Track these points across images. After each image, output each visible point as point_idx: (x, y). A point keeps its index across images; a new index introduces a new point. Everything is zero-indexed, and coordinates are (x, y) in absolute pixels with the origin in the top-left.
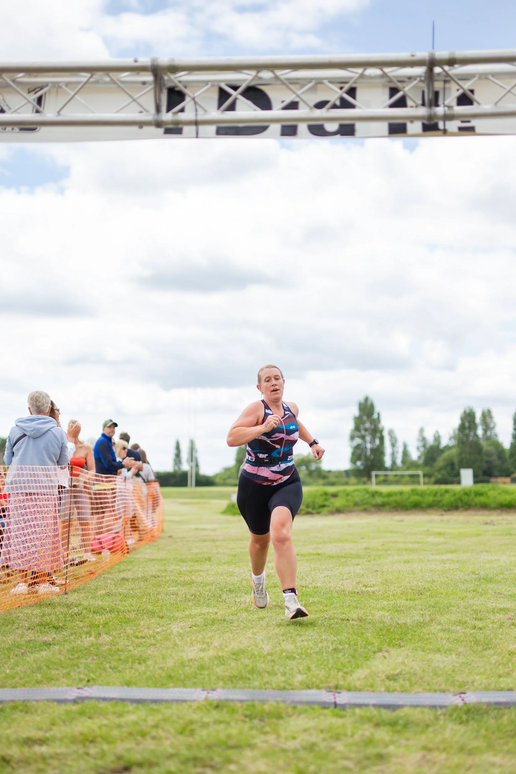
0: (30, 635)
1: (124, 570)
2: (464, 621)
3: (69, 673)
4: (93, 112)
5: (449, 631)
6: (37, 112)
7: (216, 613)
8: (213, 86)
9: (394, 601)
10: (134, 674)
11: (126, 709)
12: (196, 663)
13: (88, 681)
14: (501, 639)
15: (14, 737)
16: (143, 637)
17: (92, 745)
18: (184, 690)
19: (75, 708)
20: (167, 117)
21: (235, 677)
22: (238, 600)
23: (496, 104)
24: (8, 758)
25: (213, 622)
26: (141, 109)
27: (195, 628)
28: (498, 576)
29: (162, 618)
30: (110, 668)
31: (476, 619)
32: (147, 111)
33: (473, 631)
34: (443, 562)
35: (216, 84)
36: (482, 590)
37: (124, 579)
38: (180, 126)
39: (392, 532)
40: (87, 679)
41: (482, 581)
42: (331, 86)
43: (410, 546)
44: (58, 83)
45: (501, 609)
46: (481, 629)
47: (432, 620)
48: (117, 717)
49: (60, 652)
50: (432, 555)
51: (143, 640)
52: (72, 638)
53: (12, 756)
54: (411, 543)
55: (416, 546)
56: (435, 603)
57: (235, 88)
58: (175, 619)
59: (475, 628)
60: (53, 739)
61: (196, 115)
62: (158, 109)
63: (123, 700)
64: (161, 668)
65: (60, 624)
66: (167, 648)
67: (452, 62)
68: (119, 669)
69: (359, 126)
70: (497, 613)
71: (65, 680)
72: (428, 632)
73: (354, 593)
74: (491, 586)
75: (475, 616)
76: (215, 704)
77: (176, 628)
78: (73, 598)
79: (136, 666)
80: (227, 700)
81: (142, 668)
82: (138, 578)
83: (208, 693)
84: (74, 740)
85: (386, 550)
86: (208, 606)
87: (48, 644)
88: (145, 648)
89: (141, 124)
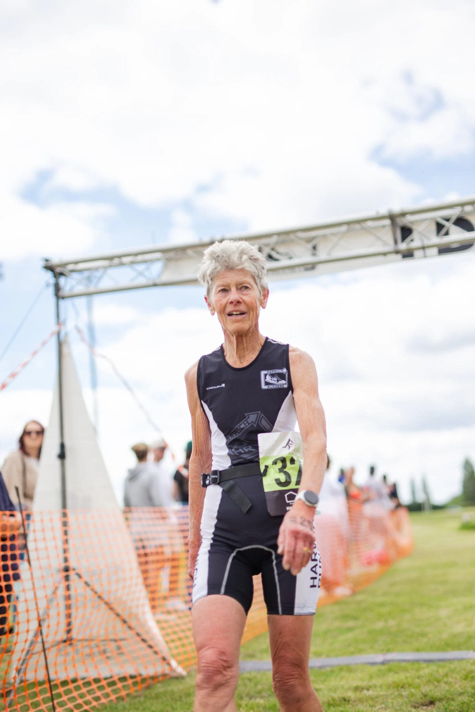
0: (338, 623)
3: (373, 646)
4: (353, 250)
6: (314, 255)
8: (432, 221)
10: (421, 643)
11: (421, 666)
12: (464, 634)
13: (389, 650)
15: (346, 686)
17: (403, 689)
18: (461, 652)
19: (384, 667)
24: (347, 699)
25: (471, 607)
26: (384, 244)
29: (431, 606)
32: (389, 245)
35: (434, 219)
38: (412, 252)
40: (387, 648)
44: (326, 234)
48: (416, 672)
52: (368, 623)
53: (350, 697)
57: (448, 220)
58: (442, 606)
60: (375, 686)
61: (423, 242)
62: (396, 242)
63: (417, 661)
64: (439, 639)
65: (356, 616)
68: (408, 641)
71: (371, 650)
78: (359, 598)
79: (421, 639)
81: (425, 640)
84: (389, 686)
86: (464, 595)
87: (351, 629)
88: (424, 627)
89: (385, 254)
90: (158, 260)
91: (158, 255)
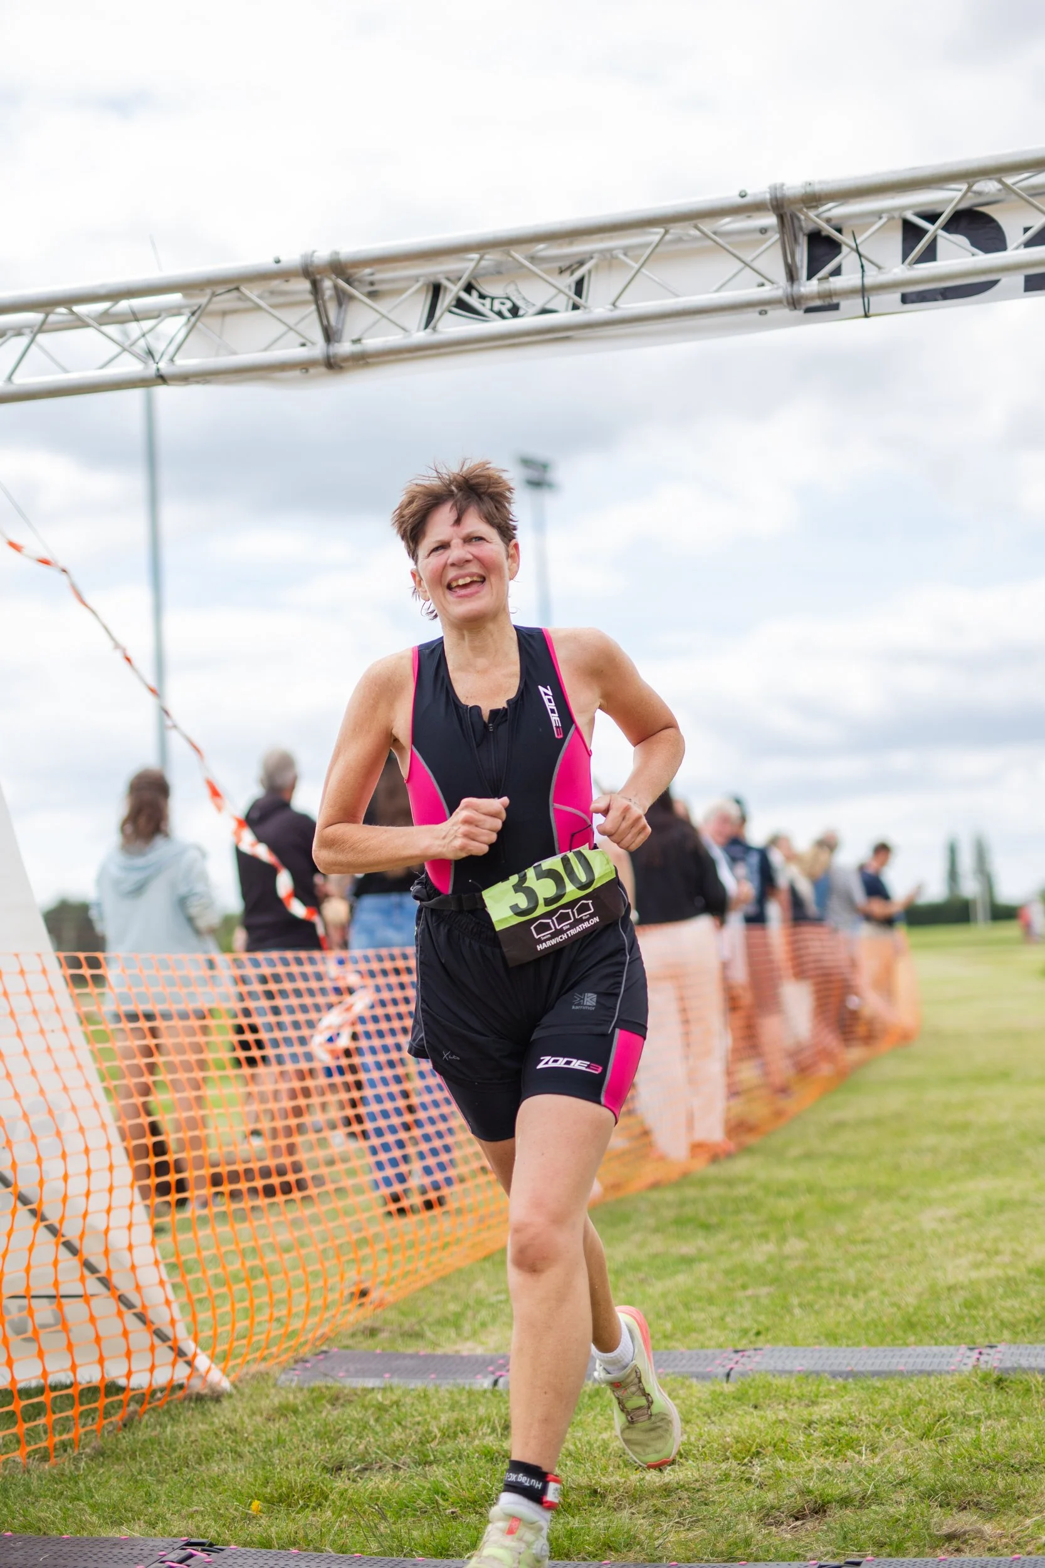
0: (657, 1244)
3: (722, 1319)
4: (677, 296)
6: (575, 307)
7: (1010, 1189)
8: (891, 218)
10: (844, 1316)
11: (823, 1388)
12: (962, 1293)
13: (758, 1333)
16: (865, 1241)
17: (755, 1462)
18: (935, 1349)
19: (729, 1388)
20: (810, 287)
21: (1037, 1320)
24: (601, 1490)
25: (1003, 1206)
26: (761, 280)
27: (965, 1222)
29: (905, 1199)
30: (801, 1305)
32: (772, 283)
35: (898, 213)
37: (840, 1125)
38: (835, 301)
40: (754, 1331)
44: (610, 250)
48: (808, 1406)
49: (711, 1276)
51: (864, 1248)
52: (735, 1245)
53: (609, 1487)
57: (932, 217)
61: (863, 277)
62: (792, 276)
63: (818, 1374)
64: (893, 1304)
65: (714, 1220)
66: (910, 1264)
68: (816, 1307)
71: (716, 1332)
76: (995, 1376)
77: (928, 1220)
78: (741, 1166)
79: (849, 1300)
80: (1014, 1370)
81: (858, 1305)
82: (866, 1120)
83: (980, 1353)
86: (998, 1172)
87: (688, 1261)
88: (868, 1266)
89: (762, 306)
90: (175, 311)
91: (176, 298)
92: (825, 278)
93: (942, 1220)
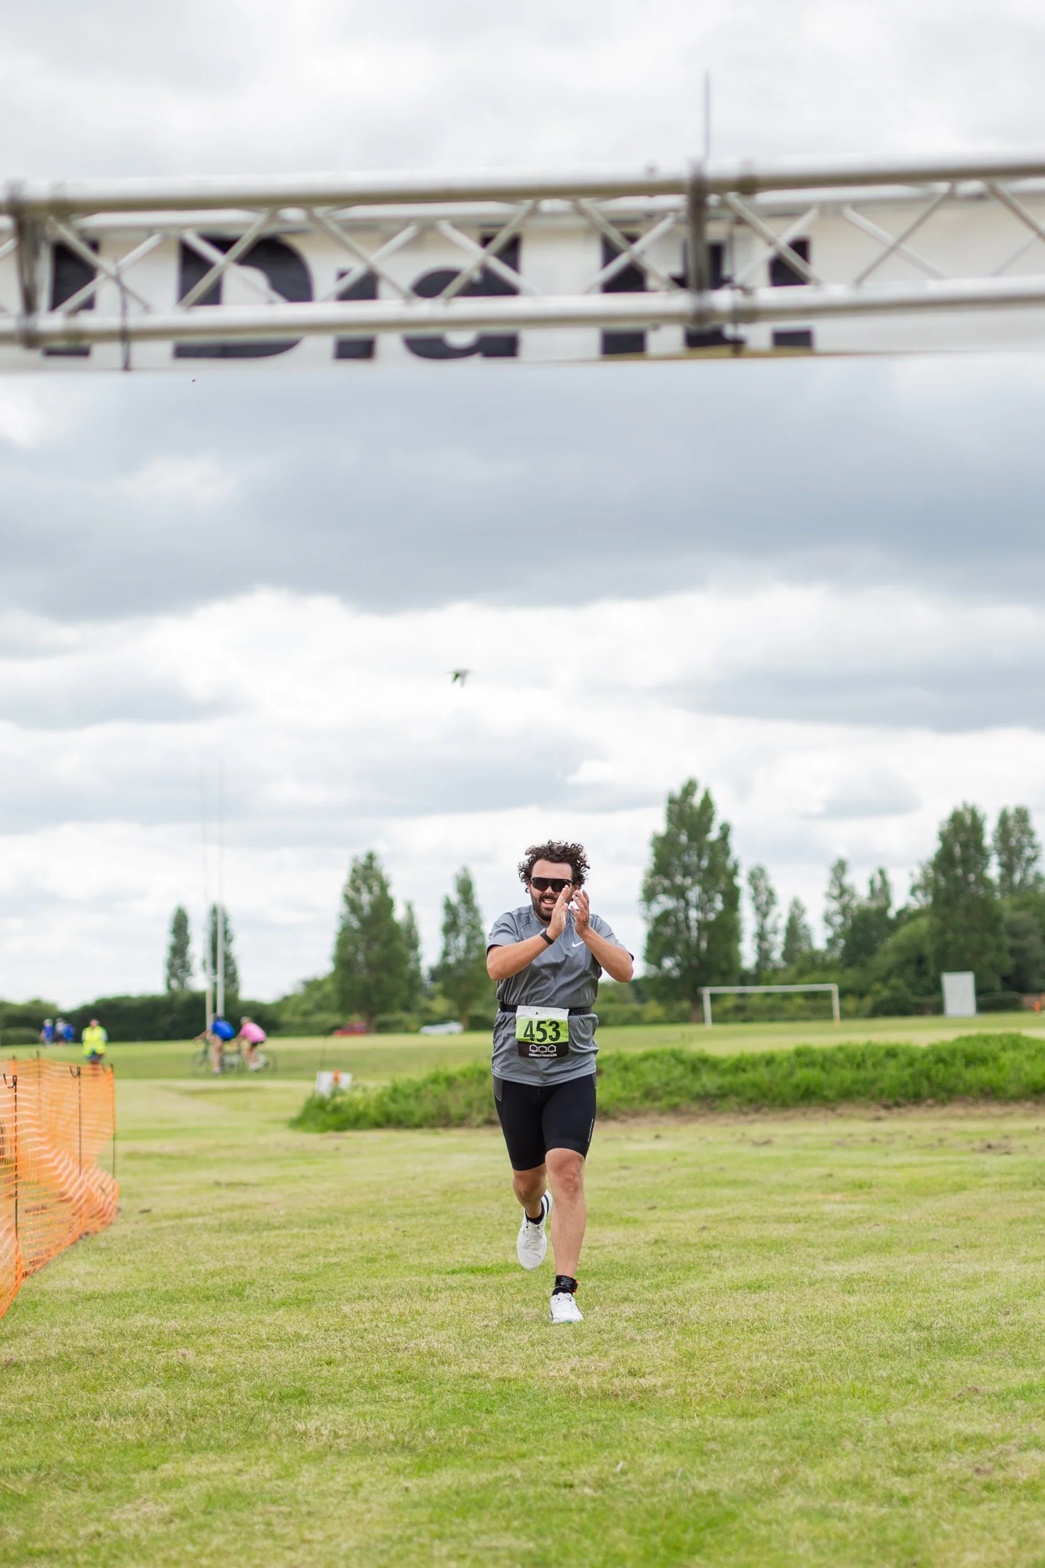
1: (14, 1335)
2: (866, 1476)
5: (825, 1514)
7: (240, 1472)
8: (165, 239)
9: (697, 1422)
14: (946, 1537)
20: (52, 321)
22: (300, 1427)
23: (859, 282)
25: (229, 1500)
27: (177, 1526)
28: (977, 1330)
29: (99, 1488)
31: (897, 1472)
33: (885, 1510)
34: (849, 1285)
35: (173, 233)
36: (931, 1379)
38: (85, 343)
39: (733, 1183)
41: (936, 1349)
42: (458, 237)
43: (776, 1231)
45: (966, 1440)
46: (905, 1501)
47: (784, 1480)
50: (826, 1259)
54: (782, 1220)
55: (791, 1230)
56: (805, 1424)
57: (223, 246)
58: (130, 1494)
59: (889, 1498)
61: (124, 316)
62: (29, 304)
67: (748, 186)
69: (529, 339)
70: (957, 1448)
72: (771, 1516)
73: (606, 1395)
74: (955, 1364)
75: (895, 1463)
82: (48, 1361)
85: (708, 1247)
86: (222, 1448)
92: (74, 312)
93: (147, 1521)
